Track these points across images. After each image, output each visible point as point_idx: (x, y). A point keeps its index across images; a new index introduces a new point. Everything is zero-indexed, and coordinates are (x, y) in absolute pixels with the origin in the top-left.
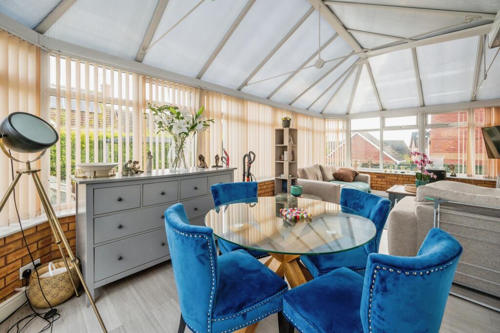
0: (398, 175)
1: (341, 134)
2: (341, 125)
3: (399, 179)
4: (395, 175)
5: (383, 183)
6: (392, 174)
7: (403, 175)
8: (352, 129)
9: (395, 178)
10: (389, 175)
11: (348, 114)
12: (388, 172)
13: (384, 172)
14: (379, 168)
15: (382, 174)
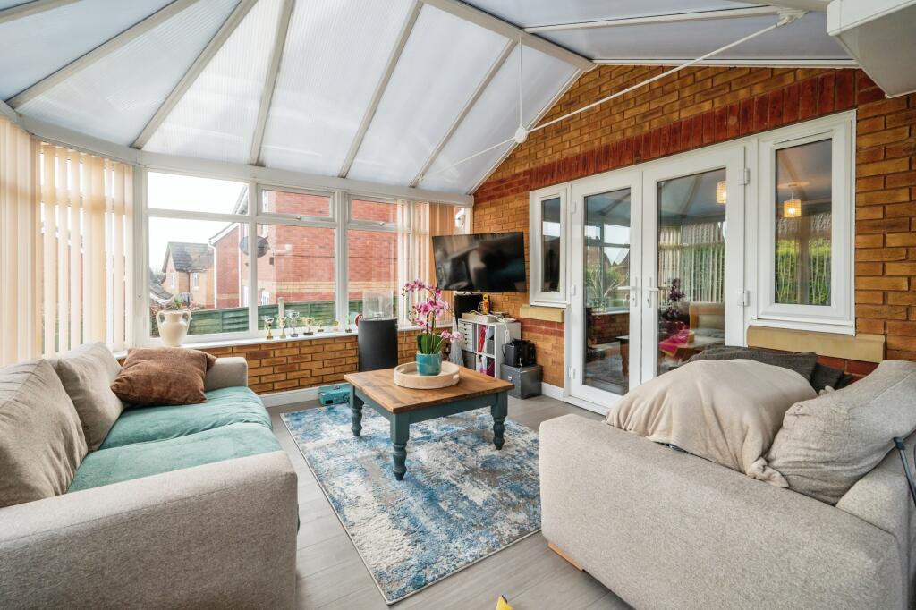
0: (301, 342)
1: (110, 219)
2: (112, 184)
3: (305, 350)
4: (294, 343)
5: (264, 371)
6: (287, 343)
7: (311, 341)
8: (152, 205)
9: (295, 351)
10: (278, 345)
11: (135, 146)
12: (276, 339)
13: (265, 340)
14: (246, 329)
15: (260, 345)
